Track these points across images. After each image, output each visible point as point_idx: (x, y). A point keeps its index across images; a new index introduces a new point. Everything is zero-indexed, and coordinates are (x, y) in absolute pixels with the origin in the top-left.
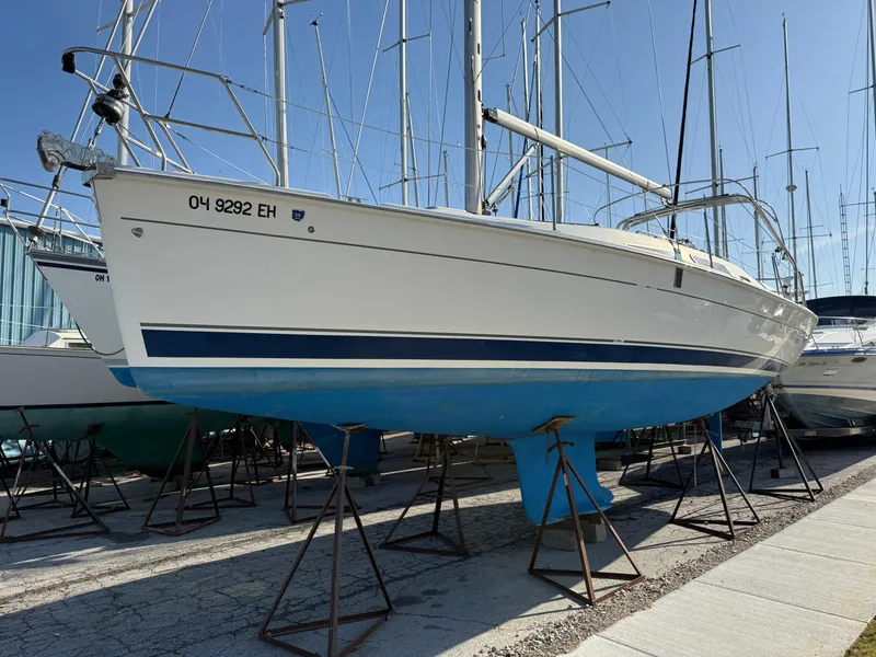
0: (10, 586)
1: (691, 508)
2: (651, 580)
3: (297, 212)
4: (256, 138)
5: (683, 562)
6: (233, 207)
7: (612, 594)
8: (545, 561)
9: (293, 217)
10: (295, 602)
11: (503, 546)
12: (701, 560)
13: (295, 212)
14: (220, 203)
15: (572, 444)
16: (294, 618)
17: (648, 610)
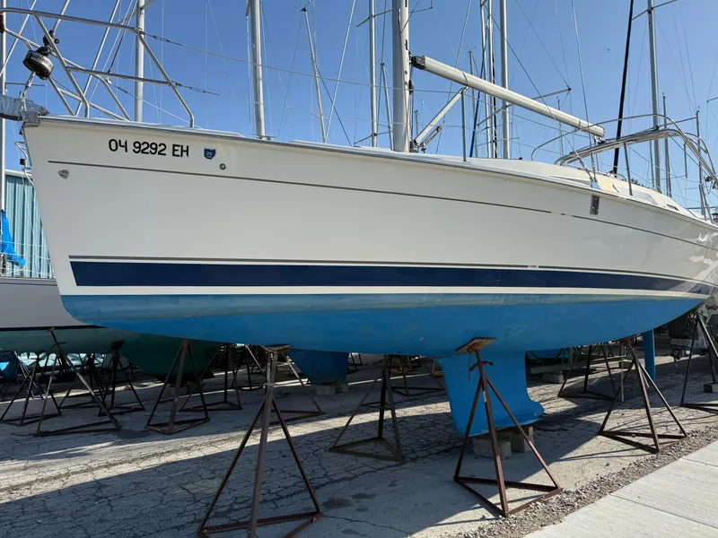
0: (26, 475)
1: (621, 421)
2: (567, 493)
3: (209, 151)
4: (170, 84)
5: (603, 475)
6: (150, 149)
7: (527, 506)
8: (471, 468)
9: (205, 156)
10: (241, 500)
11: (438, 453)
12: (621, 473)
13: (206, 151)
14: (137, 145)
15: (491, 364)
16: (234, 516)
17: (559, 525)
